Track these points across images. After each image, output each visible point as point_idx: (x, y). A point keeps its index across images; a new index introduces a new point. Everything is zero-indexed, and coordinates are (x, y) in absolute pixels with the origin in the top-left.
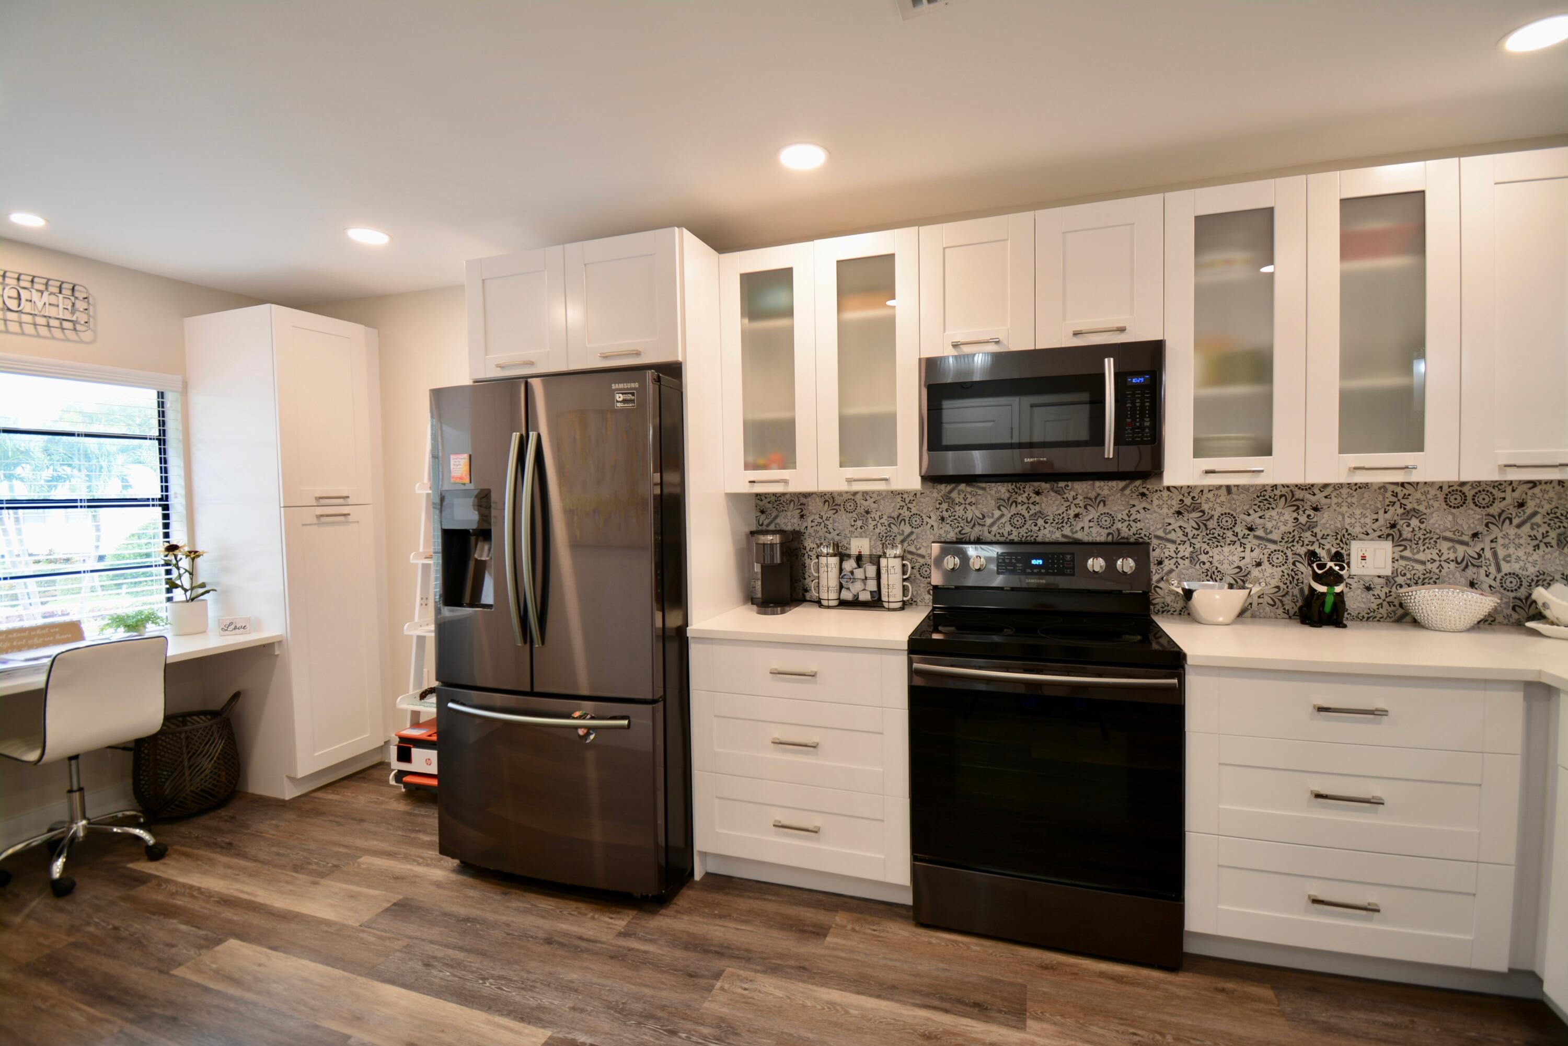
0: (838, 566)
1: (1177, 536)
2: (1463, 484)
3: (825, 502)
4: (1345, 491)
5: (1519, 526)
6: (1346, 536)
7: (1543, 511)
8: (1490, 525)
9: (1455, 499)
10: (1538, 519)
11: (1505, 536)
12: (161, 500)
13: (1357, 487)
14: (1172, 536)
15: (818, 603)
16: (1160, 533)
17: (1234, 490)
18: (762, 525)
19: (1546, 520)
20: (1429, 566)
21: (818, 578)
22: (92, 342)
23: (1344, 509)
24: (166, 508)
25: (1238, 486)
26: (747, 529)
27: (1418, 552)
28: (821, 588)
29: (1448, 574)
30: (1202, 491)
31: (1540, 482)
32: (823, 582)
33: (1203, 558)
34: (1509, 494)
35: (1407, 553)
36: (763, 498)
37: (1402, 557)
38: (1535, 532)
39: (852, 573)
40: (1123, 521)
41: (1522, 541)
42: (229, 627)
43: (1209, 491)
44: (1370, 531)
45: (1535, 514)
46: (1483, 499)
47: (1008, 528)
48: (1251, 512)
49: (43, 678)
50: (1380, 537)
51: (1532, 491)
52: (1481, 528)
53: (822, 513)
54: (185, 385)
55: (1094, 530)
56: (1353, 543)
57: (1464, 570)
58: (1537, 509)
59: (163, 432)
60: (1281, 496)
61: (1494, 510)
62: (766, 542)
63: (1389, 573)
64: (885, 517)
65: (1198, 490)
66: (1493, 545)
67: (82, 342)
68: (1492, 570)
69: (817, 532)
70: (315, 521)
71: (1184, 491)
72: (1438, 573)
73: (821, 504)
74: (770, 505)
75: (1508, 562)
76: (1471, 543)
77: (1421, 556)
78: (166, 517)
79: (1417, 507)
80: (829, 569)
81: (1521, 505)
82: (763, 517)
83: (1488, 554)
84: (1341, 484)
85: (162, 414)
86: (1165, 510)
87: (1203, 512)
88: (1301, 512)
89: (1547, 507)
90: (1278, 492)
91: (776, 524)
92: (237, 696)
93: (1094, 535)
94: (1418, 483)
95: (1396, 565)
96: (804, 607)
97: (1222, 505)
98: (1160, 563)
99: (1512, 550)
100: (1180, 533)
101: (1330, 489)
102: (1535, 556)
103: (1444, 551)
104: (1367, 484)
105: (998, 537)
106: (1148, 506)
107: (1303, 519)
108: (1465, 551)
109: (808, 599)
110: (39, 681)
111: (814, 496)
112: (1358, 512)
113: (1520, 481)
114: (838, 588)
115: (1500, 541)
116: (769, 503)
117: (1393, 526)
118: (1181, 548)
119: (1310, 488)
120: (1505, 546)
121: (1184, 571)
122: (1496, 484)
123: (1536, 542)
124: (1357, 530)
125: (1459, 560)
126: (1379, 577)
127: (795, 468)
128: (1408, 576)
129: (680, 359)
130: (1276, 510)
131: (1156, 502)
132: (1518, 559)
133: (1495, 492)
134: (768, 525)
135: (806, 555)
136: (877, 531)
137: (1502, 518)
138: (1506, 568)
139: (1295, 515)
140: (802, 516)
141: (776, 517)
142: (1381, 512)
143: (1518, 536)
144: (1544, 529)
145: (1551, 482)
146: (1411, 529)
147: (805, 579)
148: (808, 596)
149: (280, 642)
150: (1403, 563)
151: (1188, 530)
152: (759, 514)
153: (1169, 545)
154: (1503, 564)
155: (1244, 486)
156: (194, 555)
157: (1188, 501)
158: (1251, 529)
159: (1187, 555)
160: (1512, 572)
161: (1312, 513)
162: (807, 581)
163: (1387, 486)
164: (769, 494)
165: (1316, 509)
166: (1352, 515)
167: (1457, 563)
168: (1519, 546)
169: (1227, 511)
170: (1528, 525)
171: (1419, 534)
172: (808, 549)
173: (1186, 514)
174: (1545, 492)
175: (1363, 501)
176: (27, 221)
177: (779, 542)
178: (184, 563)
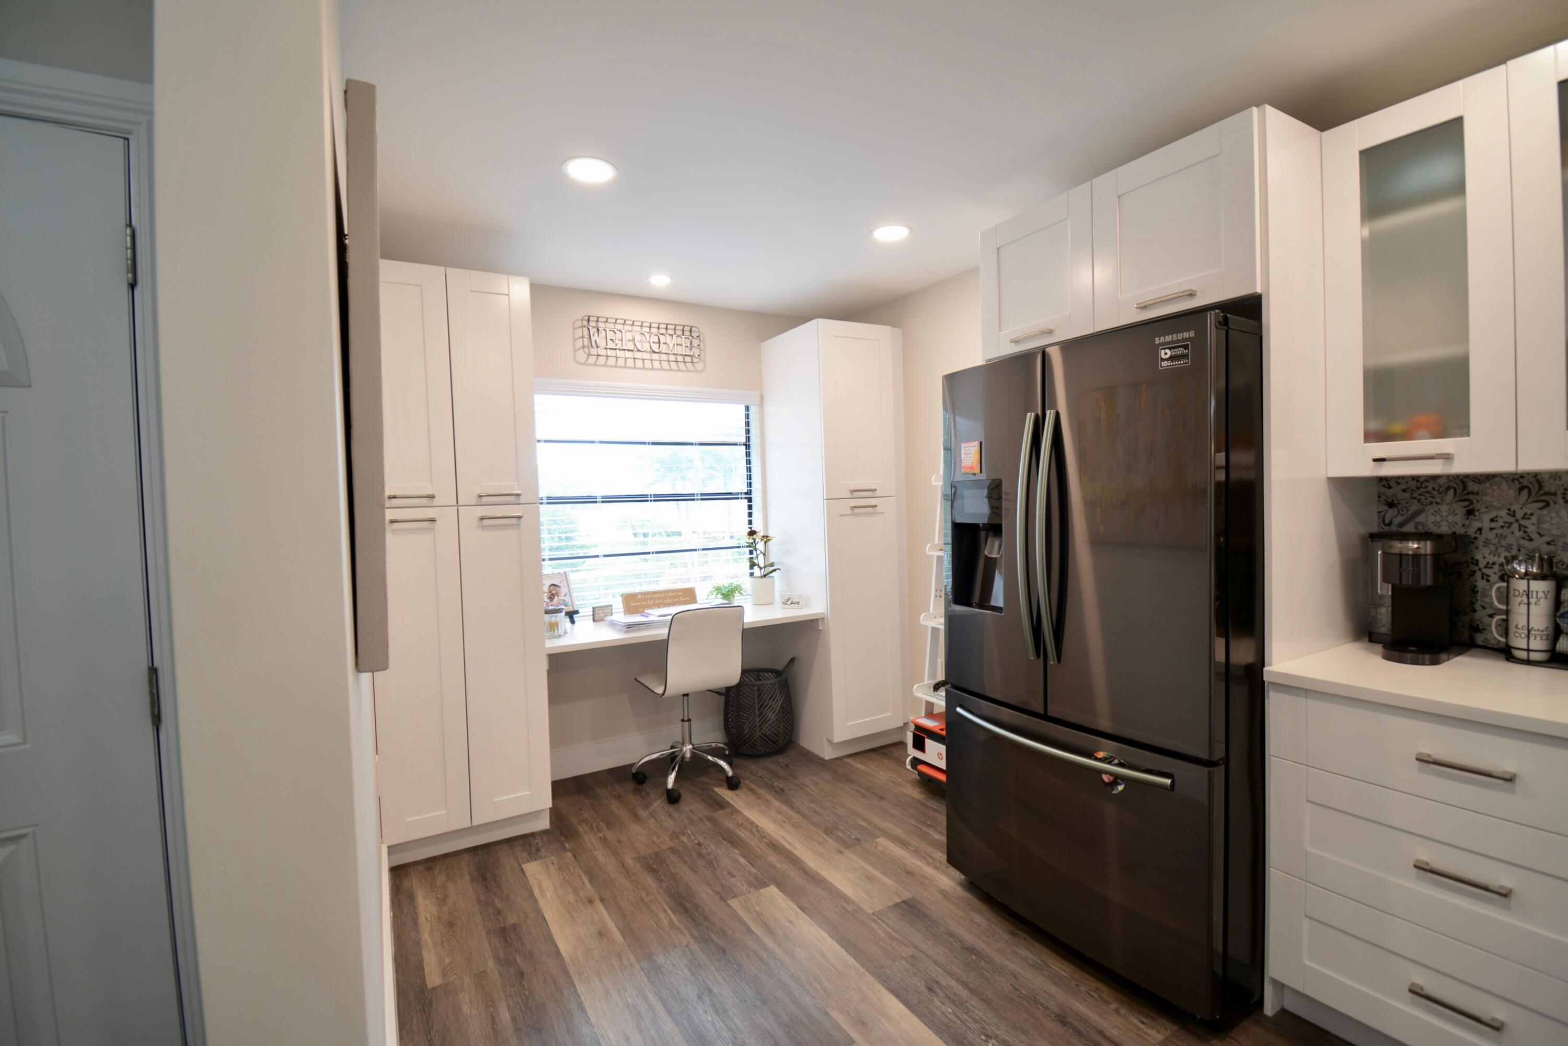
0: (1551, 596)
3: (1521, 489)
12: (746, 493)
15: (1506, 653)
18: (1390, 524)
21: (1507, 612)
22: (703, 370)
24: (750, 500)
26: (1362, 530)
28: (1512, 630)
32: (1519, 618)
36: (1392, 484)
42: (788, 602)
49: (666, 631)
53: (1515, 507)
54: (762, 398)
59: (748, 439)
62: (1404, 552)
67: (697, 371)
69: (1501, 537)
70: (848, 511)
73: (1512, 493)
74: (1407, 495)
78: (750, 507)
80: (1533, 601)
82: (1390, 514)
85: (748, 424)
91: (1416, 524)
92: (793, 660)
96: (1472, 656)
109: (1480, 643)
110: (663, 632)
111: (1497, 479)
114: (1551, 631)
116: (1404, 491)
127: (1468, 435)
129: (1259, 292)
134: (1404, 525)
135: (1478, 574)
140: (1471, 512)
141: (1418, 513)
147: (1474, 611)
148: (1479, 638)
149: (823, 619)
152: (1384, 508)
156: (766, 539)
162: (1477, 615)
164: (1403, 477)
172: (1482, 564)
176: (660, 281)
177: (1429, 552)
178: (760, 546)
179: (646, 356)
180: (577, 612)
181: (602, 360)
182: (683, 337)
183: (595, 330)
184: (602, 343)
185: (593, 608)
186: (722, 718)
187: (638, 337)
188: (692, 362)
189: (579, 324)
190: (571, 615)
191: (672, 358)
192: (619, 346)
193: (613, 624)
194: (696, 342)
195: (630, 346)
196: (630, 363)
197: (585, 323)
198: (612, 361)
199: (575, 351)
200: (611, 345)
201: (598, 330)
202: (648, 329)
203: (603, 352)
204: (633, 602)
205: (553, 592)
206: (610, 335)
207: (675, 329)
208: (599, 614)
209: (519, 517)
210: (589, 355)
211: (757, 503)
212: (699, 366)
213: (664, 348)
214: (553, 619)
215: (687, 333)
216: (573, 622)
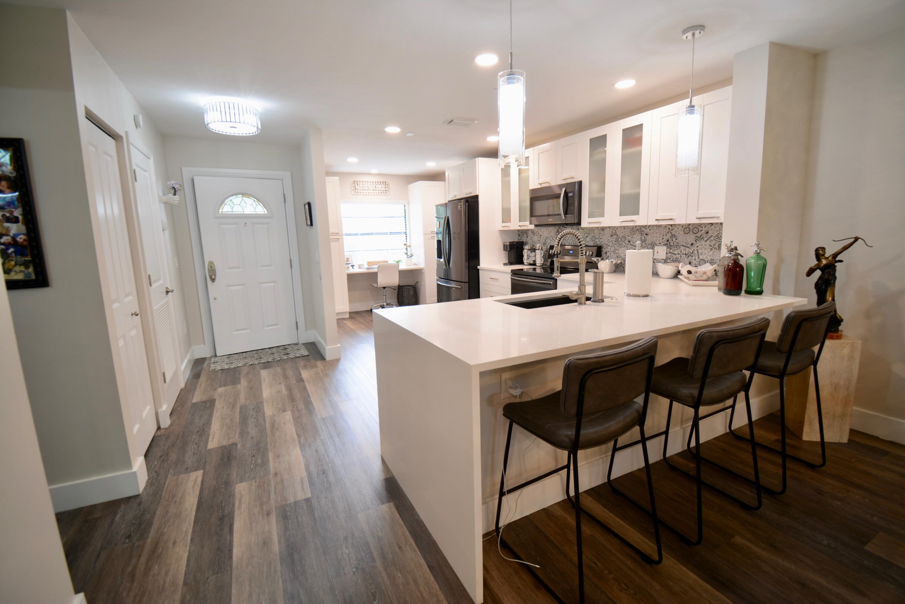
1: (610, 244)
2: (689, 225)
4: (655, 228)
5: (706, 241)
6: (655, 244)
7: (714, 235)
8: (697, 241)
9: (687, 231)
10: (712, 238)
11: (701, 245)
12: (405, 232)
13: (658, 226)
14: (609, 244)
16: (606, 243)
17: (626, 227)
19: (715, 239)
20: (677, 255)
22: (390, 194)
23: (655, 234)
24: (406, 234)
25: (626, 226)
27: (674, 251)
29: (683, 258)
30: (617, 228)
31: (714, 223)
33: (617, 251)
34: (704, 229)
35: (671, 251)
37: (670, 252)
38: (711, 244)
39: (530, 254)
40: (598, 238)
41: (707, 247)
42: (415, 264)
43: (619, 228)
44: (661, 243)
45: (711, 236)
46: (695, 230)
47: (571, 241)
48: (630, 235)
49: (377, 270)
50: (664, 245)
51: (711, 227)
52: (694, 242)
54: (408, 202)
55: (591, 242)
56: (655, 247)
57: (688, 258)
58: (712, 234)
59: (405, 215)
60: (638, 230)
61: (699, 235)
63: (665, 258)
64: (544, 238)
65: (616, 228)
66: (698, 248)
67: (388, 195)
68: (697, 257)
69: (525, 241)
70: (431, 238)
71: (613, 228)
72: (680, 258)
73: (531, 233)
75: (702, 255)
76: (691, 248)
77: (675, 252)
78: (406, 237)
79: (675, 234)
81: (707, 233)
83: (696, 252)
84: (654, 225)
85: (405, 210)
86: (608, 235)
87: (617, 235)
88: (643, 236)
89: (716, 234)
90: (637, 228)
92: (417, 282)
93: (591, 243)
94: (676, 224)
95: (668, 255)
97: (622, 233)
98: (606, 253)
99: (703, 250)
100: (611, 243)
101: (651, 227)
102: (711, 253)
103: (682, 250)
104: (661, 225)
105: (569, 244)
106: (604, 234)
107: (643, 238)
108: (689, 250)
112: (658, 235)
113: (708, 223)
115: (700, 247)
117: (668, 241)
118: (612, 248)
119: (645, 227)
120: (701, 249)
121: (612, 256)
122: (700, 225)
123: (711, 247)
124: (657, 242)
125: (687, 254)
126: (663, 259)
127: (511, 222)
128: (671, 259)
129: (478, 194)
130: (636, 235)
131: (606, 232)
132: (705, 254)
133: (699, 228)
134: (520, 240)
136: (543, 242)
137: (700, 238)
138: (701, 257)
139: (641, 237)
140: (527, 237)
141: (522, 237)
142: (665, 235)
143: (706, 245)
144: (714, 243)
145: (718, 223)
146: (673, 242)
149: (423, 269)
150: (670, 254)
151: (613, 242)
152: (518, 236)
153: (609, 247)
154: (700, 255)
155: (628, 226)
156: (410, 247)
157: (614, 232)
158: (629, 242)
159: (613, 250)
160: (703, 259)
161: (645, 235)
163: (667, 226)
165: (647, 235)
166: (656, 237)
167: (686, 255)
168: (705, 249)
169: (624, 235)
170: (709, 241)
171: (675, 244)
173: (613, 236)
174: (715, 227)
175: (660, 232)
176: (374, 171)
177: (508, 244)
178: (409, 249)
179: (372, 191)
180: (354, 266)
181: (359, 193)
182: (383, 185)
183: (357, 185)
184: (359, 188)
185: (359, 265)
186: (397, 299)
187: (369, 186)
188: (386, 192)
189: (352, 183)
190: (352, 266)
191: (380, 192)
192: (364, 189)
193: (364, 268)
194: (387, 186)
195: (367, 189)
196: (367, 194)
197: (354, 183)
198: (362, 194)
199: (351, 191)
200: (361, 189)
201: (358, 185)
202: (372, 183)
203: (359, 191)
204: (369, 263)
205: (348, 260)
206: (361, 186)
207: (380, 183)
208: (360, 267)
209: (338, 239)
210: (355, 192)
211: (408, 235)
212: (388, 193)
213: (377, 189)
214: (348, 266)
215: (384, 183)
216: (353, 268)
